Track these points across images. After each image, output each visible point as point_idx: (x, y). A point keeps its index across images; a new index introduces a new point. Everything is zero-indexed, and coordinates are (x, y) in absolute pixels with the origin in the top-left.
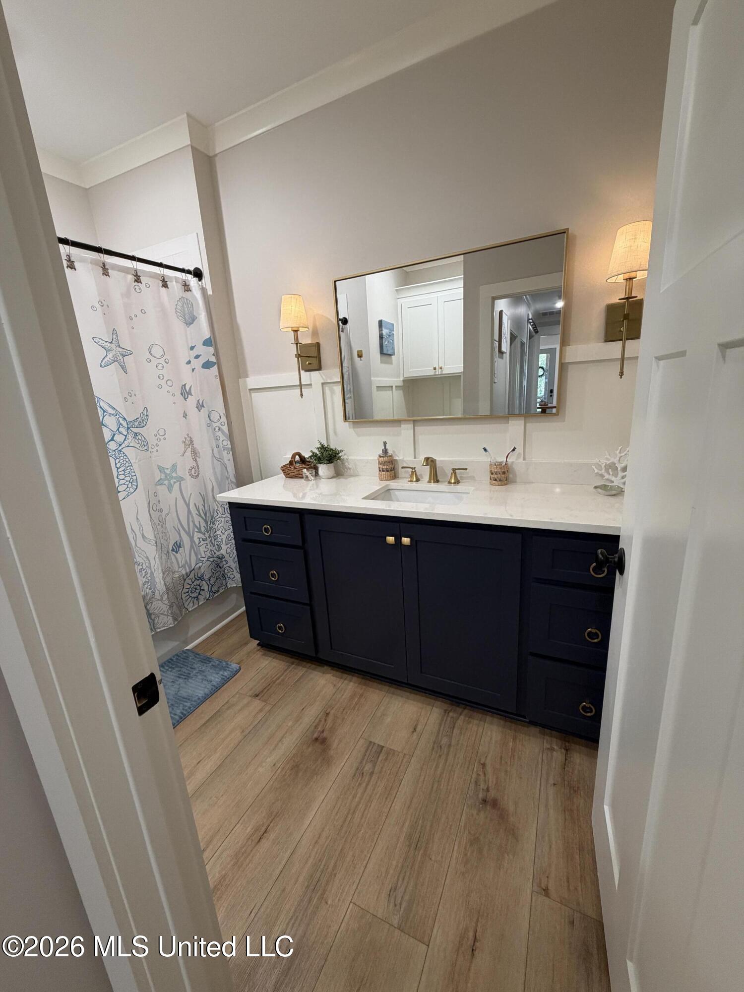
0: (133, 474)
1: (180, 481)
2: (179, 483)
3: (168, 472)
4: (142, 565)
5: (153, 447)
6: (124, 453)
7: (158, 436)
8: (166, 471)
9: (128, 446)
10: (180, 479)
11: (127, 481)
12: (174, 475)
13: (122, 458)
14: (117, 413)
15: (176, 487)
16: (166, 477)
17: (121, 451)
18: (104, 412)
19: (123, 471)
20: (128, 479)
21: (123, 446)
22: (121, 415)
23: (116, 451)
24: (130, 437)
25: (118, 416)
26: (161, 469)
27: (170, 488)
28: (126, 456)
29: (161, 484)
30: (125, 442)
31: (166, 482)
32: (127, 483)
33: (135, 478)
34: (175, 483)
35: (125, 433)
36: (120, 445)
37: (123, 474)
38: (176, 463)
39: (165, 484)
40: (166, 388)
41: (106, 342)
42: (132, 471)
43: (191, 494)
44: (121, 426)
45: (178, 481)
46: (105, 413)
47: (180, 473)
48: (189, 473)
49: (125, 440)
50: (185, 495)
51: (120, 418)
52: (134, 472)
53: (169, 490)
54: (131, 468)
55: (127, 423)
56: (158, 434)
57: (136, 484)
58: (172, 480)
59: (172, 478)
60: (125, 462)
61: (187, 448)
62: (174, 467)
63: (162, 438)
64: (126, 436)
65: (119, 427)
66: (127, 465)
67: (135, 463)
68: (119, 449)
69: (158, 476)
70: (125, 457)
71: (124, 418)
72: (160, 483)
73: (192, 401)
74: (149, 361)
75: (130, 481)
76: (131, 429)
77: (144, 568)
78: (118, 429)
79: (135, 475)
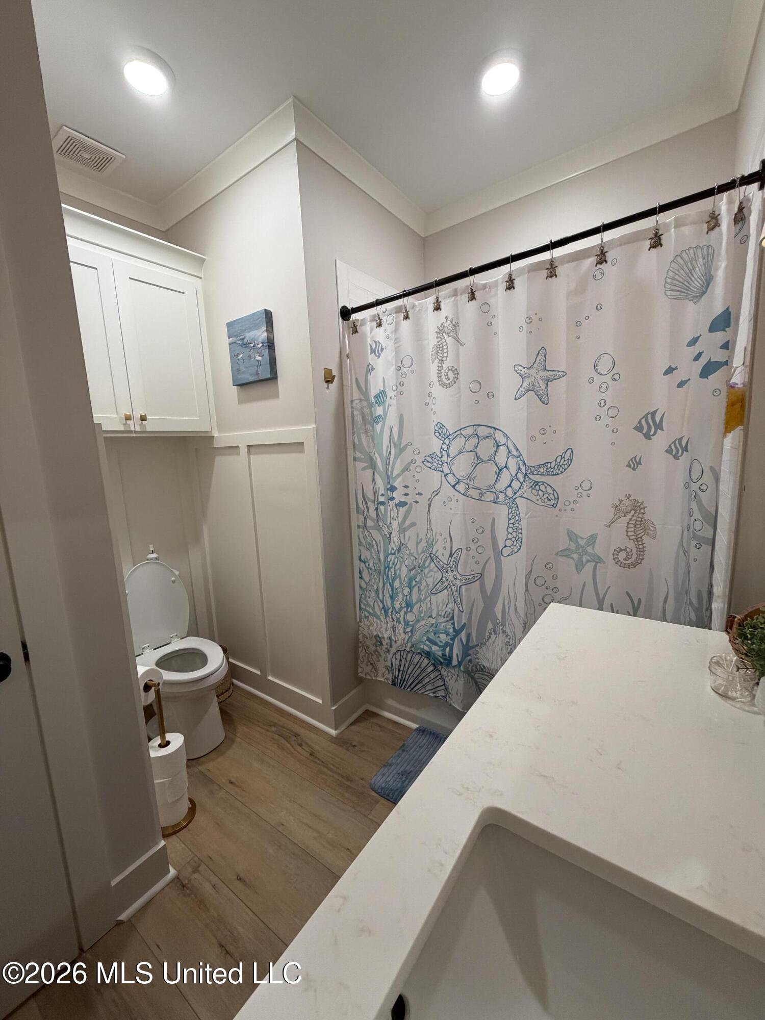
0: (520, 531)
1: (597, 562)
2: (594, 563)
3: (582, 543)
4: (509, 639)
5: (567, 503)
6: (516, 504)
7: (580, 490)
8: (579, 540)
9: (521, 497)
10: (597, 560)
11: (514, 537)
12: (589, 549)
13: (514, 509)
14: (519, 455)
15: (589, 567)
16: (577, 548)
17: (514, 501)
18: (509, 452)
19: (513, 524)
20: (515, 534)
21: (517, 495)
22: (522, 458)
23: (511, 499)
24: (525, 486)
25: (519, 459)
26: (572, 536)
27: (579, 567)
28: (518, 507)
29: (567, 556)
30: (520, 491)
31: (575, 556)
32: (513, 539)
33: (520, 536)
34: (588, 561)
35: (521, 480)
36: (515, 493)
37: (512, 528)
38: (597, 534)
39: (572, 558)
40: (606, 420)
41: (524, 368)
42: (520, 527)
43: (609, 587)
44: (519, 471)
45: (593, 561)
46: (510, 454)
47: (599, 550)
48: (613, 554)
49: (520, 488)
50: (599, 587)
51: (520, 461)
52: (521, 529)
53: (577, 569)
54: (520, 524)
55: (526, 468)
56: (581, 487)
57: (520, 544)
58: (585, 556)
59: (586, 553)
60: (515, 514)
61: (619, 517)
62: (592, 540)
63: (585, 493)
64: (522, 484)
65: (518, 472)
66: (517, 518)
67: (524, 518)
68: (514, 498)
69: (564, 543)
70: (517, 509)
71: (524, 462)
72: (565, 553)
73: (661, 440)
74: (591, 381)
75: (516, 538)
76: (529, 475)
77: (511, 643)
78: (516, 475)
79: (521, 533)
